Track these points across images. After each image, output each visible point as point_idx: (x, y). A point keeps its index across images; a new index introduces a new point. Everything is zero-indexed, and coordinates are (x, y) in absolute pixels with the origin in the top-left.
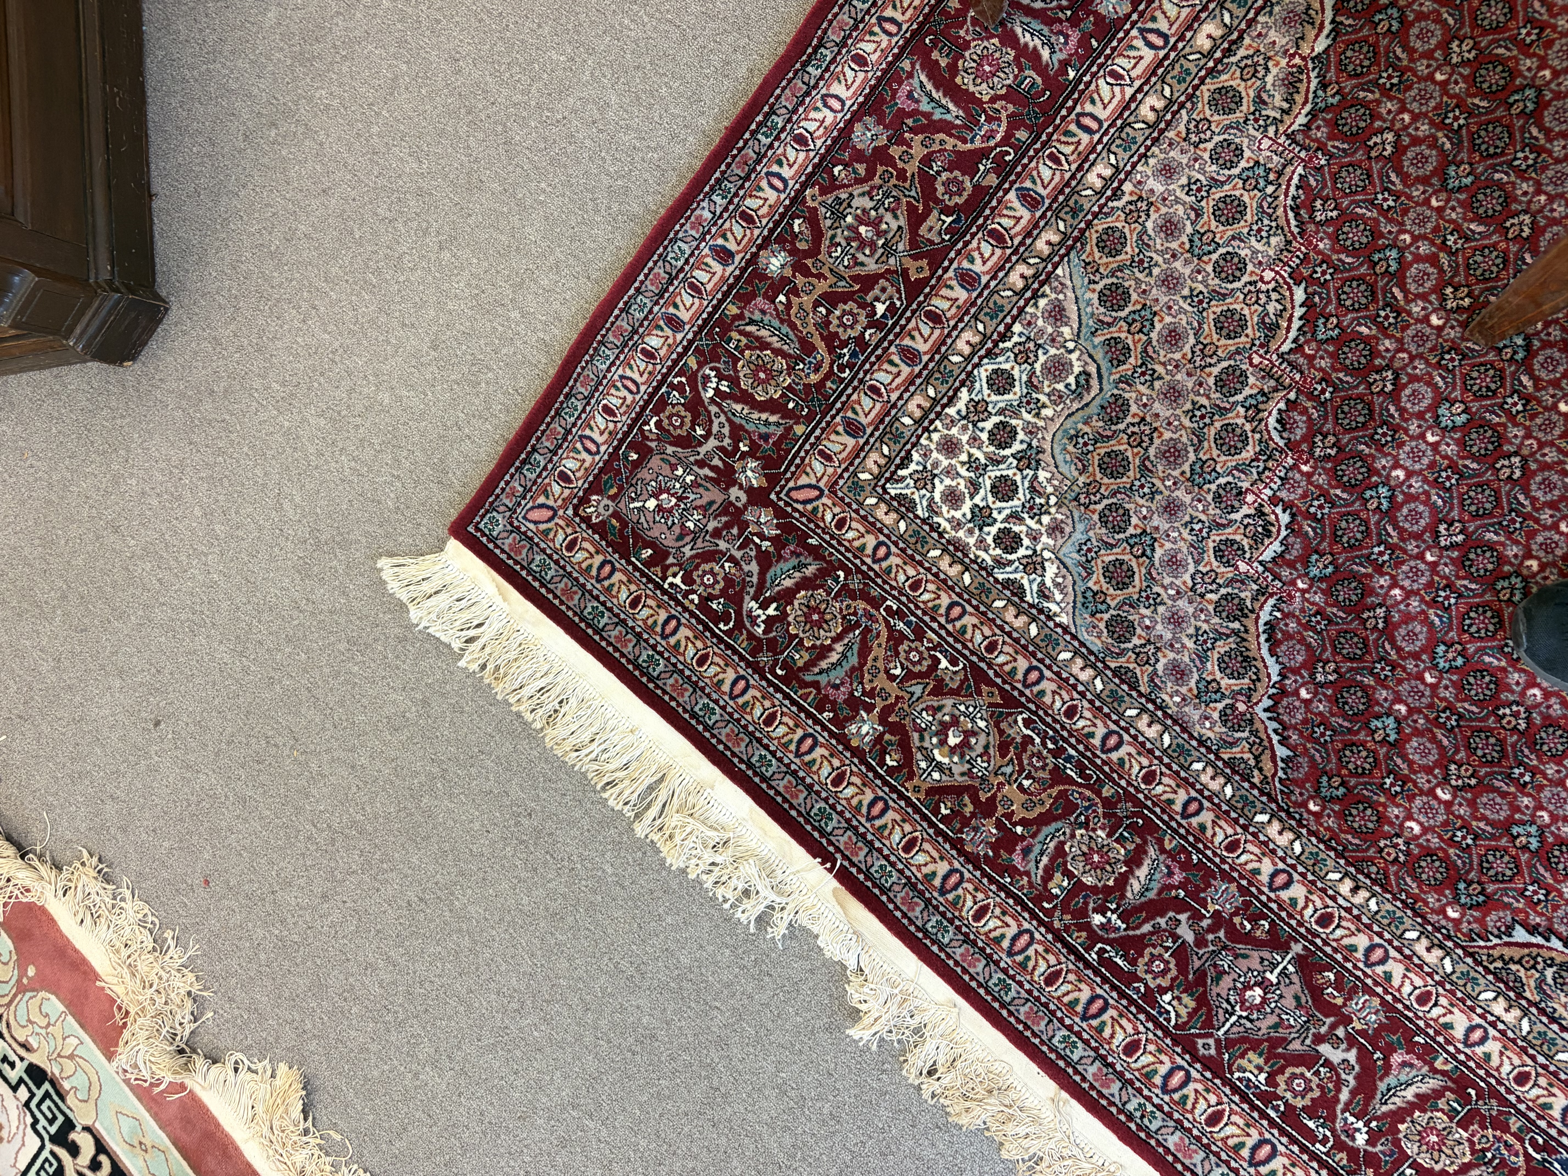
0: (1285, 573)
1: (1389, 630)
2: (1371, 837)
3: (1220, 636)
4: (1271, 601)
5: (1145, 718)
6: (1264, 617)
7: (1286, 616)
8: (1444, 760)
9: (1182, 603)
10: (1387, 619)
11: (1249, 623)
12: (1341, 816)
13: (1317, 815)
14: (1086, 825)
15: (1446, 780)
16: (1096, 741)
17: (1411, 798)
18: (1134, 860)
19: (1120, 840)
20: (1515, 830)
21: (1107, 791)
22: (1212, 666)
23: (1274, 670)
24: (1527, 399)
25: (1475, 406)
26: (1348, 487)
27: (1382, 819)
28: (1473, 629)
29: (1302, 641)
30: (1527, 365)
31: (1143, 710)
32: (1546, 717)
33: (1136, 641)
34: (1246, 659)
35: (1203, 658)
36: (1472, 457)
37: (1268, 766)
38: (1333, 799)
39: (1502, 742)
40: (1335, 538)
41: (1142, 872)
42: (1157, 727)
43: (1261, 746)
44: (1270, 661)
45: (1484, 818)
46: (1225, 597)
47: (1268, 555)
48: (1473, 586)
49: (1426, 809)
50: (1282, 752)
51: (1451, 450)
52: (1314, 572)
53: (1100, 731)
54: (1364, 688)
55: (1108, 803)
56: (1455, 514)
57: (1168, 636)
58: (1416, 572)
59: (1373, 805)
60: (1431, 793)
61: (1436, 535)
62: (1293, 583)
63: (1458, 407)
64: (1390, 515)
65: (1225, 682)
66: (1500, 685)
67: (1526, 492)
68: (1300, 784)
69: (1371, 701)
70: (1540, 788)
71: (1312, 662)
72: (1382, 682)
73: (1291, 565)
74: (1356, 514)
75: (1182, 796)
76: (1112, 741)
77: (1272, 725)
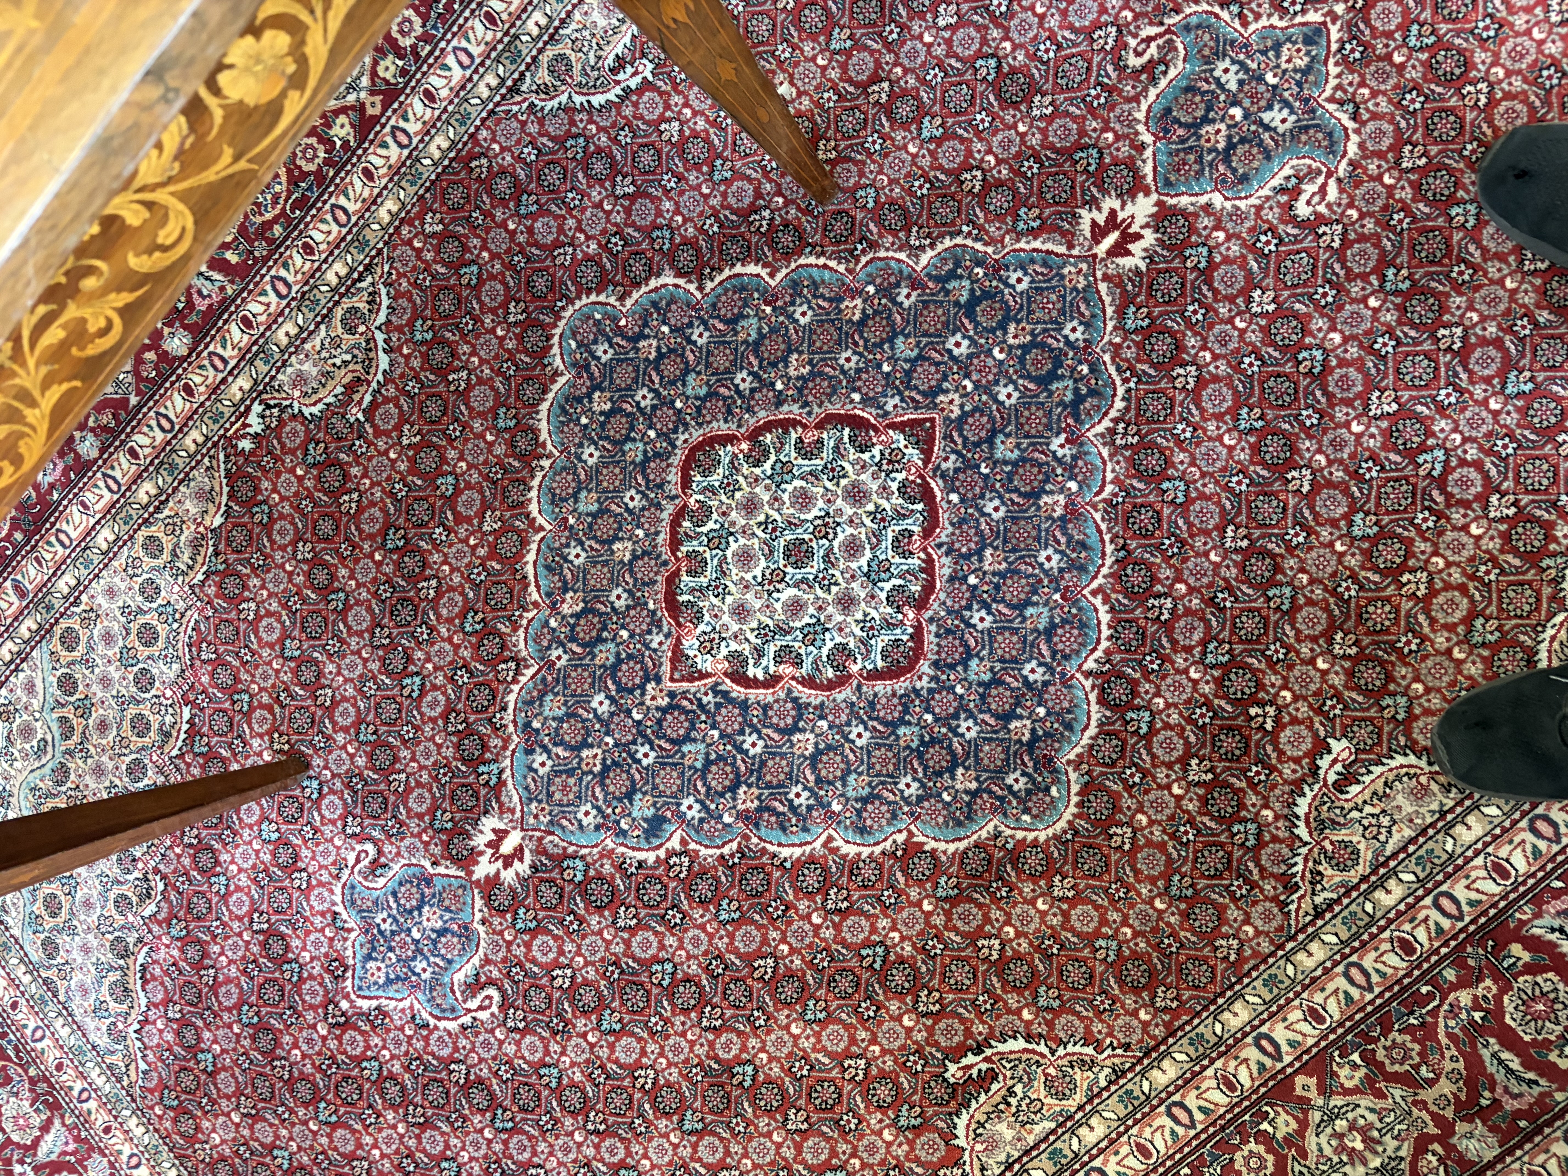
0: (155, 928)
1: (214, 988)
2: (191, 1140)
3: (112, 968)
4: (146, 949)
5: (61, 1020)
6: (141, 960)
7: (155, 962)
8: (238, 1093)
9: (90, 937)
10: (215, 978)
11: (130, 961)
12: (175, 1121)
13: (160, 1118)
14: (16, 1095)
15: (237, 1108)
16: (28, 1032)
17: (216, 1116)
18: (45, 1128)
19: (37, 1111)
20: (276, 1152)
21: (32, 1072)
22: (105, 989)
23: (144, 1001)
24: (316, 831)
25: (284, 828)
26: (202, 872)
27: (198, 1129)
28: (266, 997)
29: (162, 984)
30: (317, 803)
31: (60, 1014)
32: (301, 1073)
33: (59, 960)
34: (126, 990)
35: (100, 984)
36: (278, 865)
37: (132, 1073)
38: (171, 1108)
39: (272, 1086)
40: (189, 910)
41: (49, 1138)
42: (67, 1029)
43: (129, 1060)
44: (142, 994)
45: (257, 1140)
46: (117, 939)
47: (147, 913)
48: (269, 965)
49: (225, 1126)
50: (143, 1066)
51: (267, 858)
52: (174, 932)
53: (32, 1025)
54: (196, 1028)
55: (33, 1081)
56: (264, 907)
57: (79, 960)
58: (236, 945)
59: (194, 1117)
60: (228, 1115)
61: (251, 921)
62: (159, 938)
63: (273, 827)
64: (225, 898)
65: (112, 1004)
66: (277, 1043)
67: (308, 900)
68: (151, 1091)
69: (199, 1039)
70: (293, 1124)
71: (167, 1001)
72: (207, 1025)
73: (159, 924)
74: (203, 893)
75: (78, 1086)
76: (39, 1034)
77: (138, 1044)
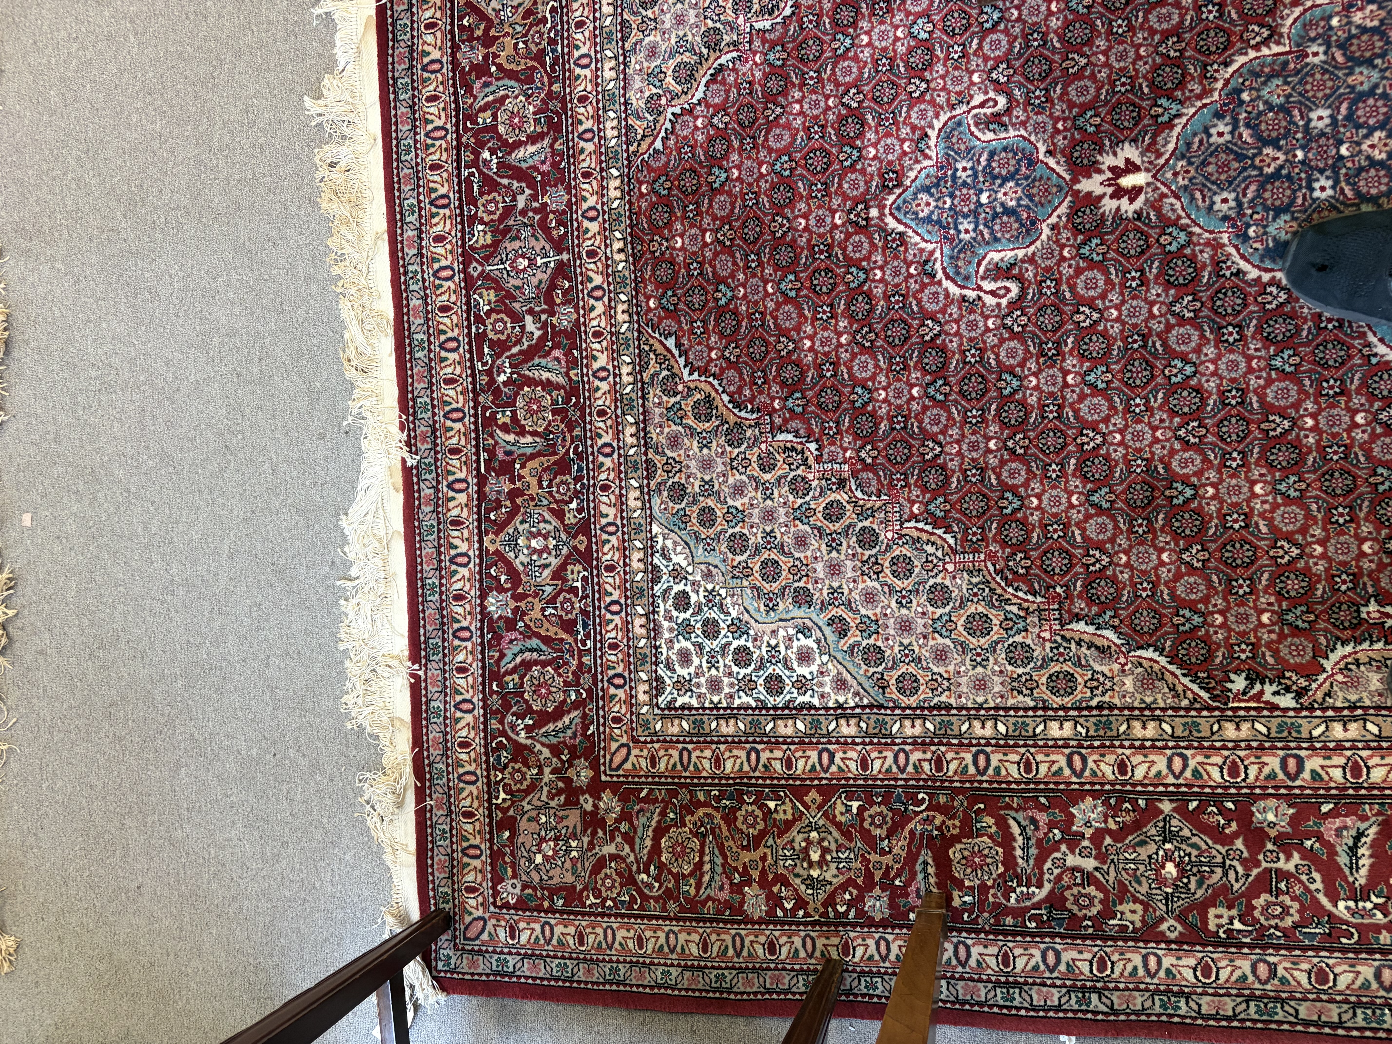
0: (757, 43)
1: (771, 125)
2: (655, 229)
3: (692, 50)
4: (735, 54)
5: (613, 63)
6: (723, 60)
7: (734, 69)
8: (727, 220)
9: (692, 13)
10: (778, 117)
11: (713, 56)
12: (653, 206)
13: (642, 195)
14: (528, 97)
15: (717, 231)
16: (577, 54)
17: (692, 226)
18: (533, 139)
19: (537, 121)
20: (722, 287)
21: (556, 87)
22: (672, 64)
23: (699, 95)
24: (964, 55)
25: (938, 33)
26: (835, 23)
27: (669, 225)
28: (810, 162)
29: (727, 92)
30: (985, 33)
31: (616, 57)
32: (794, 240)
33: (649, 13)
34: (692, 75)
35: (671, 56)
36: (907, 63)
37: (644, 146)
38: (657, 193)
39: (761, 234)
40: (799, 47)
41: (531, 149)
42: (613, 74)
43: (651, 132)
44: (702, 88)
45: (714, 267)
46: (716, 30)
47: (758, 25)
48: (834, 138)
49: (693, 238)
50: (658, 144)
51: (901, 49)
52: (771, 57)
53: (584, 50)
54: (730, 146)
55: (550, 95)
56: (866, 89)
57: (667, 25)
58: (817, 102)
59: (671, 213)
60: (704, 231)
61: (846, 92)
62: (755, 53)
63: (929, 27)
64: (838, 58)
65: (669, 79)
66: (791, 203)
67: (910, 108)
68: (650, 169)
69: (726, 156)
70: (754, 275)
71: (721, 108)
72: (741, 150)
73: (764, 41)
74: (822, 42)
75: (588, 124)
76: (584, 61)
77: (668, 125)
